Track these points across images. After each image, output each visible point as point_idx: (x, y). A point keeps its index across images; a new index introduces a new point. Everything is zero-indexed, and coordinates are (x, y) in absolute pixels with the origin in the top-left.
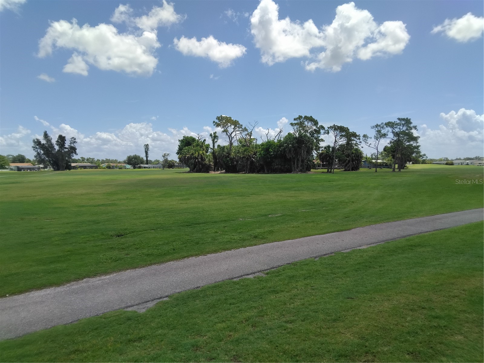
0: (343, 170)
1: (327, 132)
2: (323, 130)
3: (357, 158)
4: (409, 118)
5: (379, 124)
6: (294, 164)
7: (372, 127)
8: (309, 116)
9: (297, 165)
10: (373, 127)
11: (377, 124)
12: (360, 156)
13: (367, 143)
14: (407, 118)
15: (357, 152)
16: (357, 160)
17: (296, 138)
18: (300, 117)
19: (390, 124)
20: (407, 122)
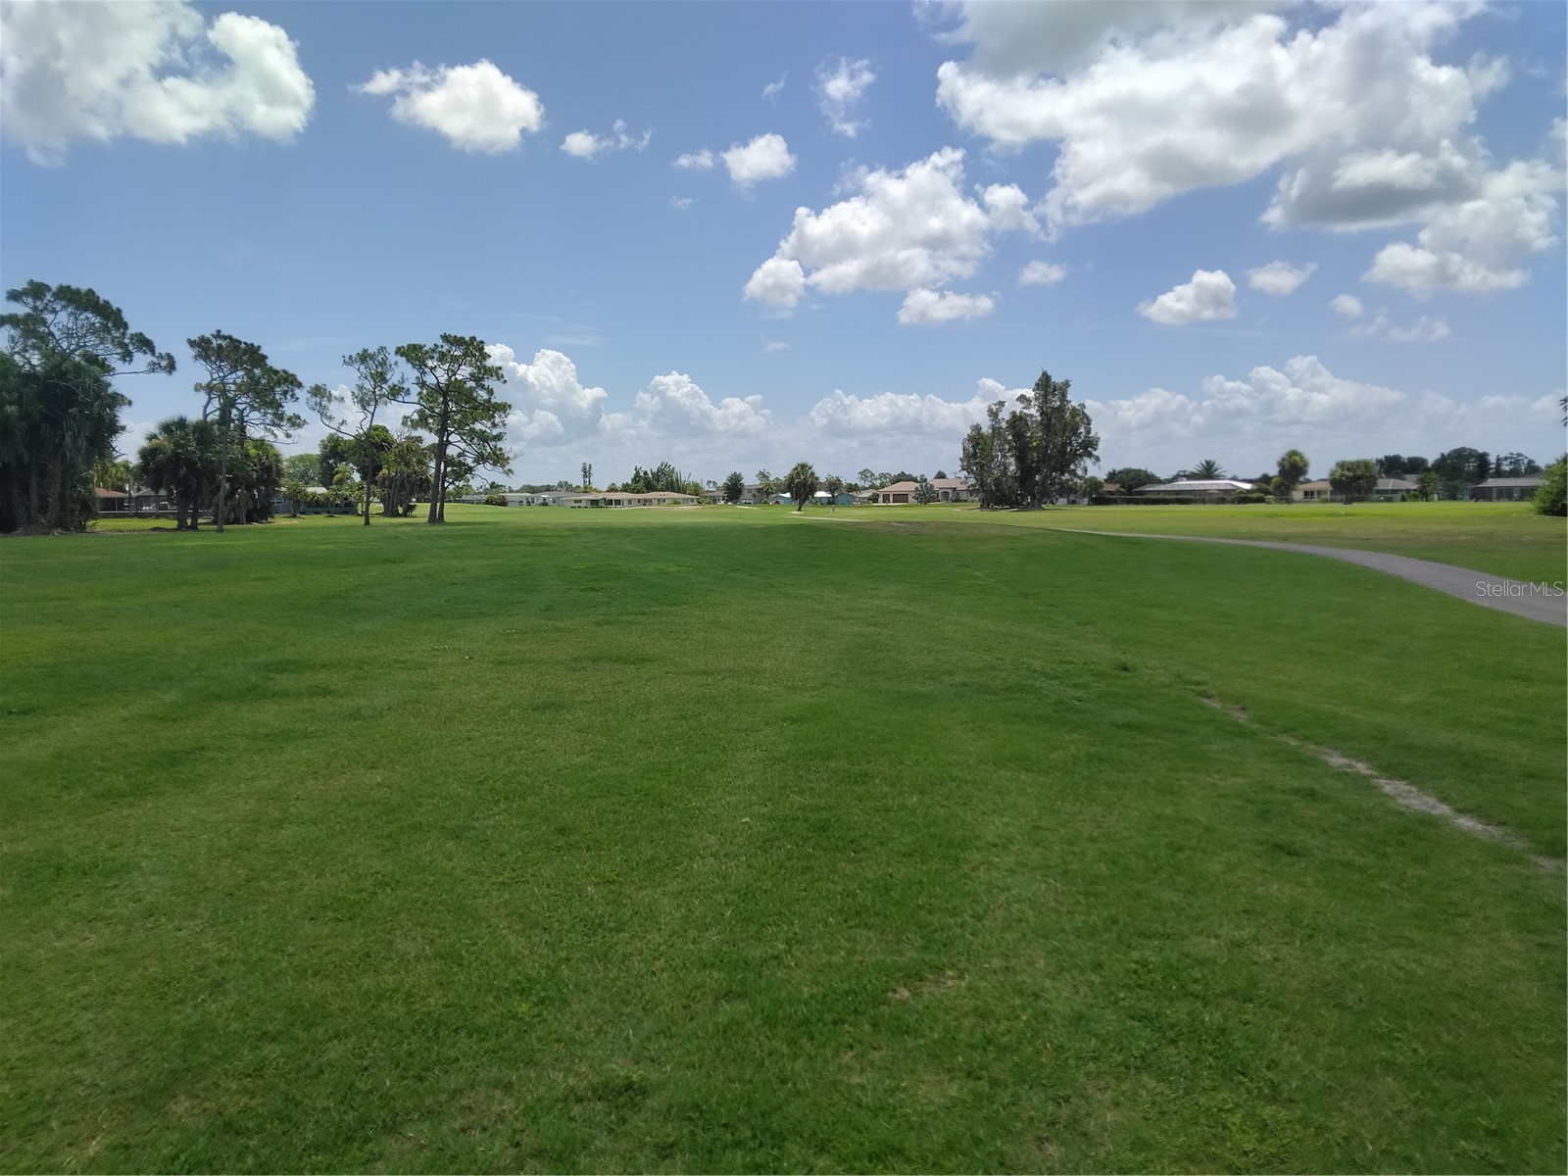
0: (206, 521)
1: (164, 363)
2: (145, 352)
3: (265, 476)
4: (478, 339)
5: (371, 351)
6: (26, 491)
7: (347, 360)
8: (84, 288)
9: (43, 498)
10: (349, 361)
11: (365, 351)
12: (274, 469)
13: (330, 418)
14: (473, 339)
15: (266, 452)
16: (266, 483)
17: (31, 377)
18: (37, 290)
19: (414, 354)
20: (473, 349)
